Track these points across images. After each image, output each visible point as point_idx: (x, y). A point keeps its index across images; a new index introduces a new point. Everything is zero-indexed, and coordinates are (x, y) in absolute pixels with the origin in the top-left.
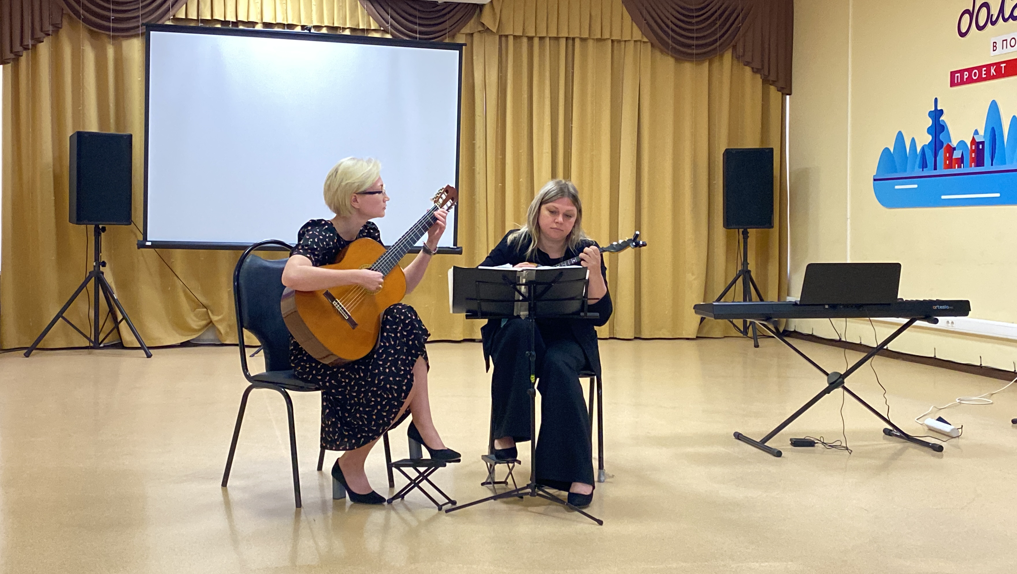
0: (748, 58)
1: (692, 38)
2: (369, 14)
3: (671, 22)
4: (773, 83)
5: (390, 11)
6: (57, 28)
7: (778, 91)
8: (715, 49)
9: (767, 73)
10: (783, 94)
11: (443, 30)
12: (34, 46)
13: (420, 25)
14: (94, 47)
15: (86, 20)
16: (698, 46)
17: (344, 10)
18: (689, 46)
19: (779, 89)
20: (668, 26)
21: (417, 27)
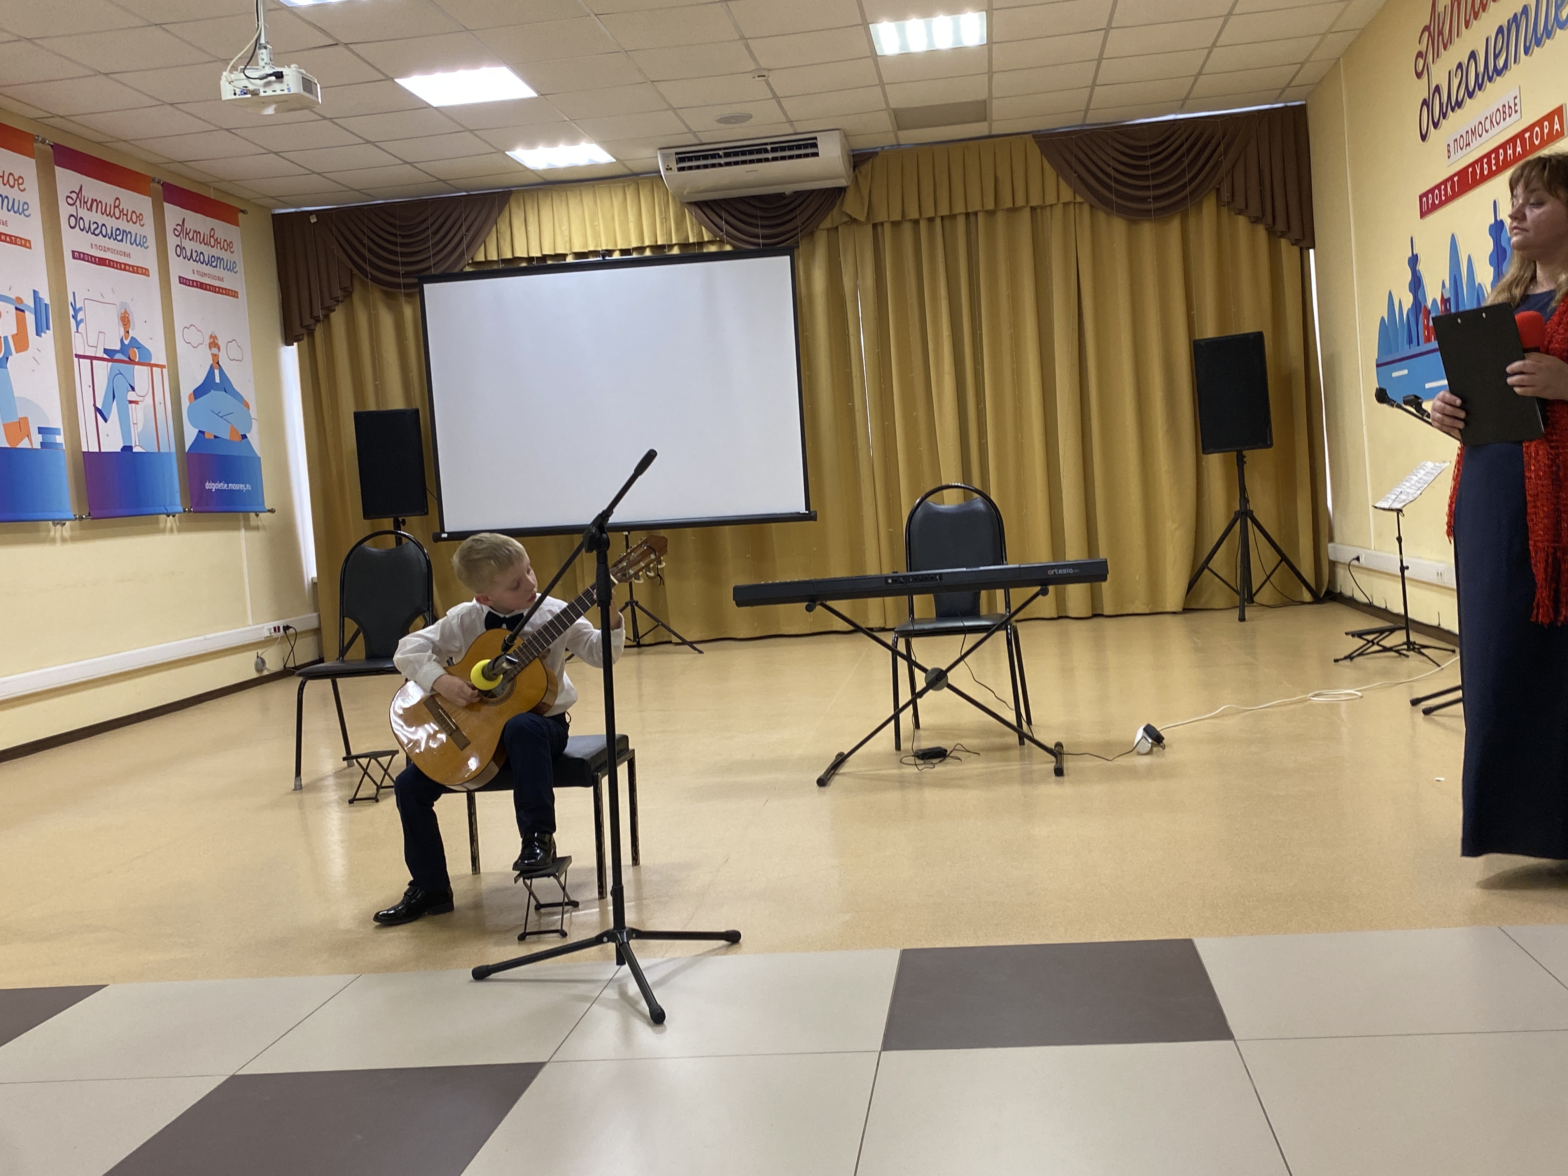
0: (1240, 203)
1: (1147, 188)
2: (700, 224)
3: (1113, 168)
4: (1283, 235)
5: (723, 214)
6: (348, 293)
7: (1292, 245)
8: (1185, 198)
9: (1270, 222)
10: (1301, 250)
11: (794, 229)
12: (327, 317)
13: (763, 227)
14: (390, 308)
15: (374, 279)
16: (1156, 198)
17: (668, 223)
18: (1144, 200)
19: (1293, 242)
20: (1108, 176)
21: (760, 231)
